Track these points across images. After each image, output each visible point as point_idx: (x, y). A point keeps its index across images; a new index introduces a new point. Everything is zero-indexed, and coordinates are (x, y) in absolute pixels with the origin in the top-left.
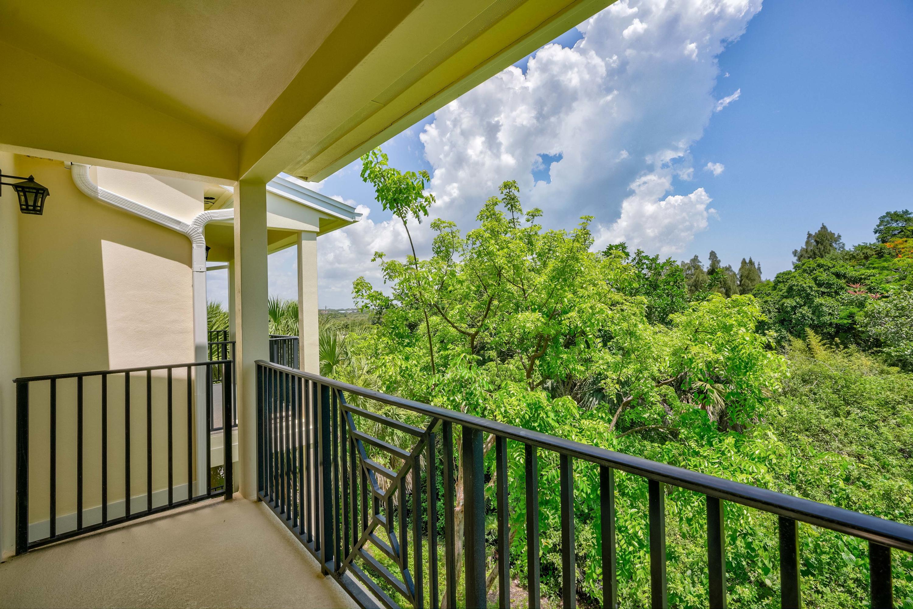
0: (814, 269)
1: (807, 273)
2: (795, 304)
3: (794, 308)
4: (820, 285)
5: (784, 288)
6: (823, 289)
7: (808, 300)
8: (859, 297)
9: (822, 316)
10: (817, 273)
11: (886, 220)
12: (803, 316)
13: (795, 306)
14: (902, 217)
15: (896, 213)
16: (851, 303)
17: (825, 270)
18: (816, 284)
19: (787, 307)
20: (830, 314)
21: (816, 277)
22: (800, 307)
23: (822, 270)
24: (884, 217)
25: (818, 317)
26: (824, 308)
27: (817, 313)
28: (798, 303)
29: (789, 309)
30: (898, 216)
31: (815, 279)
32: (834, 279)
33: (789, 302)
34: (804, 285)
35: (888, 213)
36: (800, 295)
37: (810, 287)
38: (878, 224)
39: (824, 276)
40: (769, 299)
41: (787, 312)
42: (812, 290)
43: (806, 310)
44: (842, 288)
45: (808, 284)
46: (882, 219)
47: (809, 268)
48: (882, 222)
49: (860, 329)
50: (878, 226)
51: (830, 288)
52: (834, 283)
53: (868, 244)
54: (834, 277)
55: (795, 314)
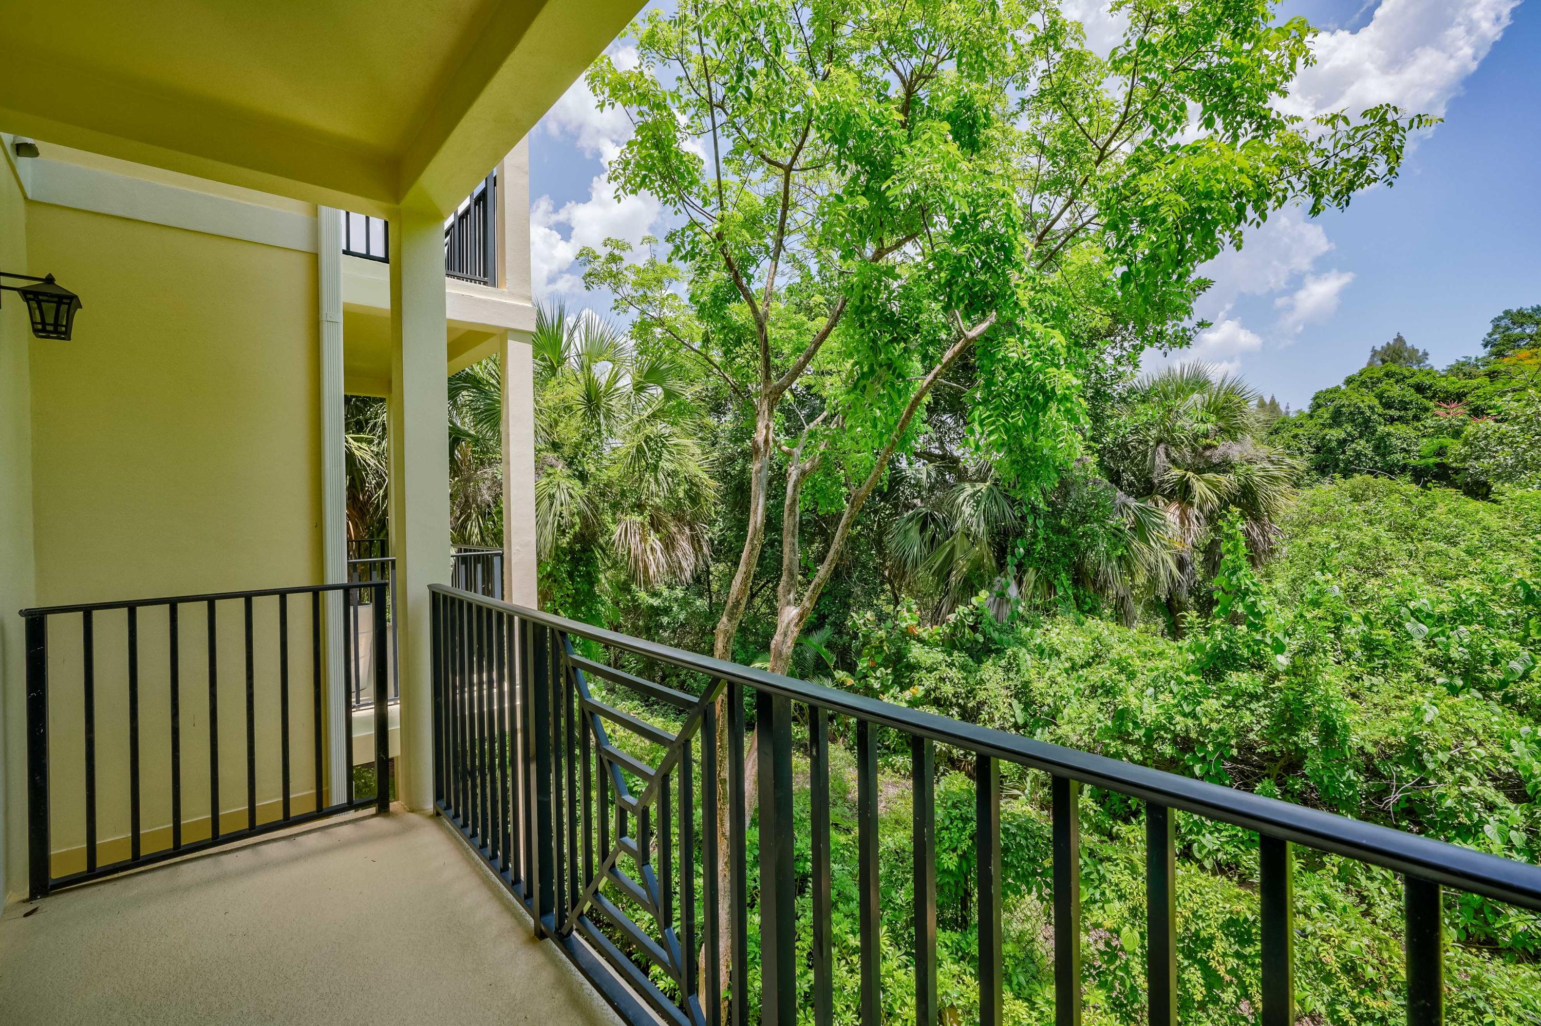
0: (1380, 380)
1: (1367, 387)
2: (1343, 435)
3: (1342, 443)
4: (1388, 405)
5: (1326, 414)
6: (1392, 412)
7: (1366, 427)
8: (1454, 422)
9: (1390, 453)
10: (1383, 386)
11: (1503, 323)
12: (1358, 455)
13: (1345, 441)
14: (1530, 317)
15: (1520, 313)
16: (1439, 430)
17: (1397, 382)
18: (1381, 402)
19: (1330, 440)
20: (1404, 450)
21: (1382, 393)
22: (1353, 441)
23: (1392, 380)
24: (1499, 319)
25: (1383, 456)
26: (1393, 440)
27: (1382, 451)
28: (1349, 434)
29: (1334, 444)
30: (1524, 315)
31: (1380, 397)
32: (1411, 395)
33: (1335, 434)
34: (1362, 405)
35: (1507, 313)
36: (1353, 421)
37: (1371, 408)
38: (1490, 331)
39: (1395, 391)
40: (1300, 431)
41: (1331, 451)
42: (1373, 412)
43: (1361, 445)
44: (1426, 410)
45: (1367, 403)
46: (1496, 322)
47: (1371, 378)
48: (1496, 327)
49: (1454, 465)
50: (1490, 335)
51: (1406, 409)
52: (1411, 402)
53: (1473, 360)
54: (1412, 391)
55: (1344, 452)
